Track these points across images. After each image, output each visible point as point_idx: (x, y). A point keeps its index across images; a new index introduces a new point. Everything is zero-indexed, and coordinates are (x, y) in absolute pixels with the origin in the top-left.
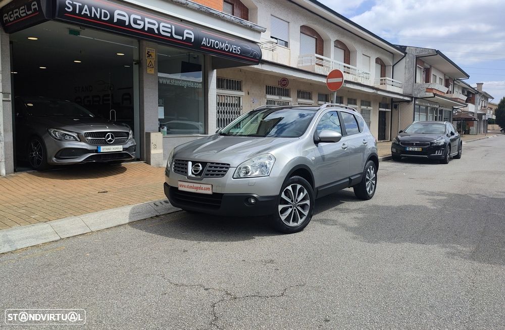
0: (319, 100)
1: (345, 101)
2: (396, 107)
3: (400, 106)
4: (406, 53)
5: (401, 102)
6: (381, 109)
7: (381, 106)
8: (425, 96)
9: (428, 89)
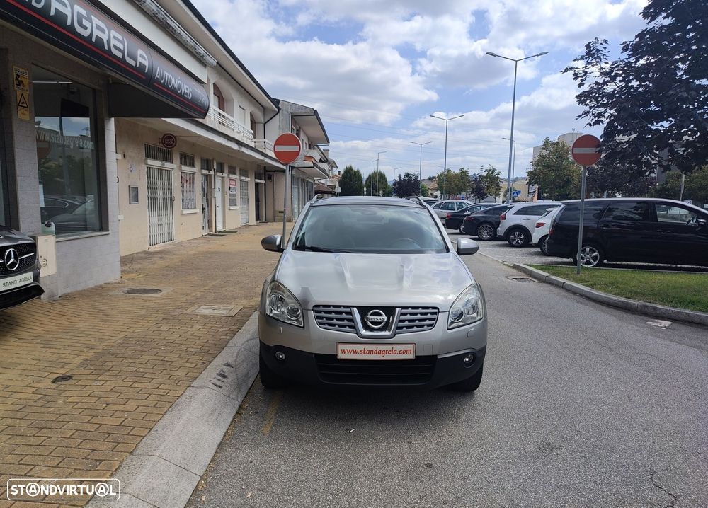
0: (202, 169)
1: (226, 170)
2: (270, 177)
3: (276, 177)
4: (279, 109)
5: (278, 171)
6: (258, 181)
7: (258, 176)
8: (303, 166)
9: (306, 156)
